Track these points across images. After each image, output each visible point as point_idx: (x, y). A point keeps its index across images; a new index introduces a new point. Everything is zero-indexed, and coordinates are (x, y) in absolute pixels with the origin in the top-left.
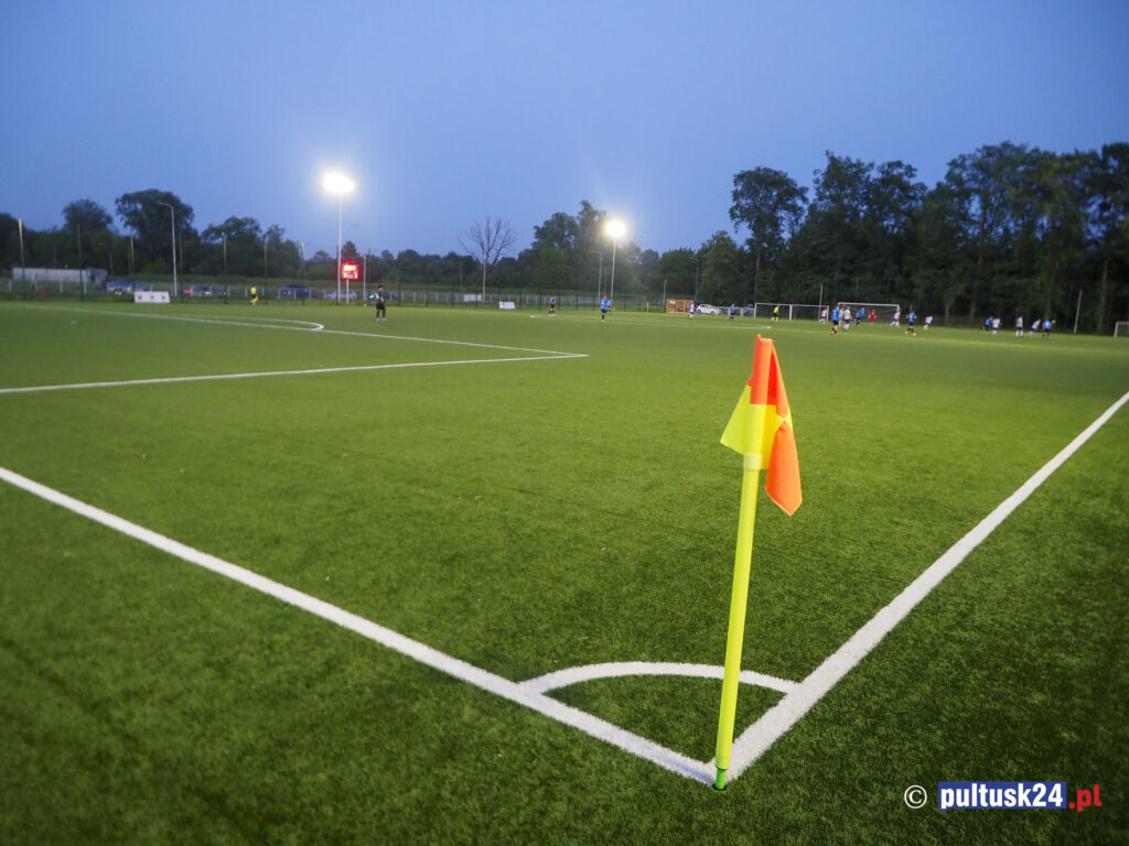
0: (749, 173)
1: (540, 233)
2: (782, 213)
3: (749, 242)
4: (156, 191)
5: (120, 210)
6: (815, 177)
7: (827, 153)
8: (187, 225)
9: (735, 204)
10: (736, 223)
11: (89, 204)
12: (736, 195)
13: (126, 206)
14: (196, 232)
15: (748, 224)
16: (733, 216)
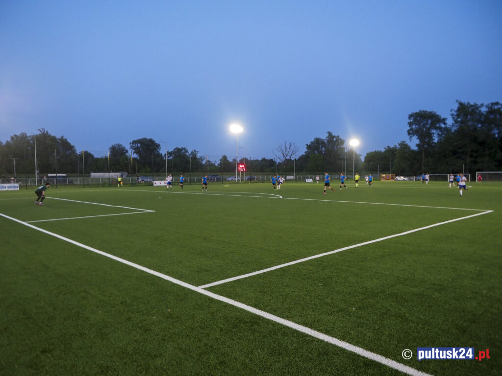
0: (416, 113)
1: (309, 147)
2: (434, 131)
3: (418, 145)
4: (146, 138)
5: (131, 147)
6: (451, 113)
7: (457, 101)
8: (158, 152)
9: (409, 128)
10: (411, 137)
11: (119, 145)
12: (410, 124)
13: (134, 145)
14: (161, 155)
15: (417, 137)
16: (409, 133)
